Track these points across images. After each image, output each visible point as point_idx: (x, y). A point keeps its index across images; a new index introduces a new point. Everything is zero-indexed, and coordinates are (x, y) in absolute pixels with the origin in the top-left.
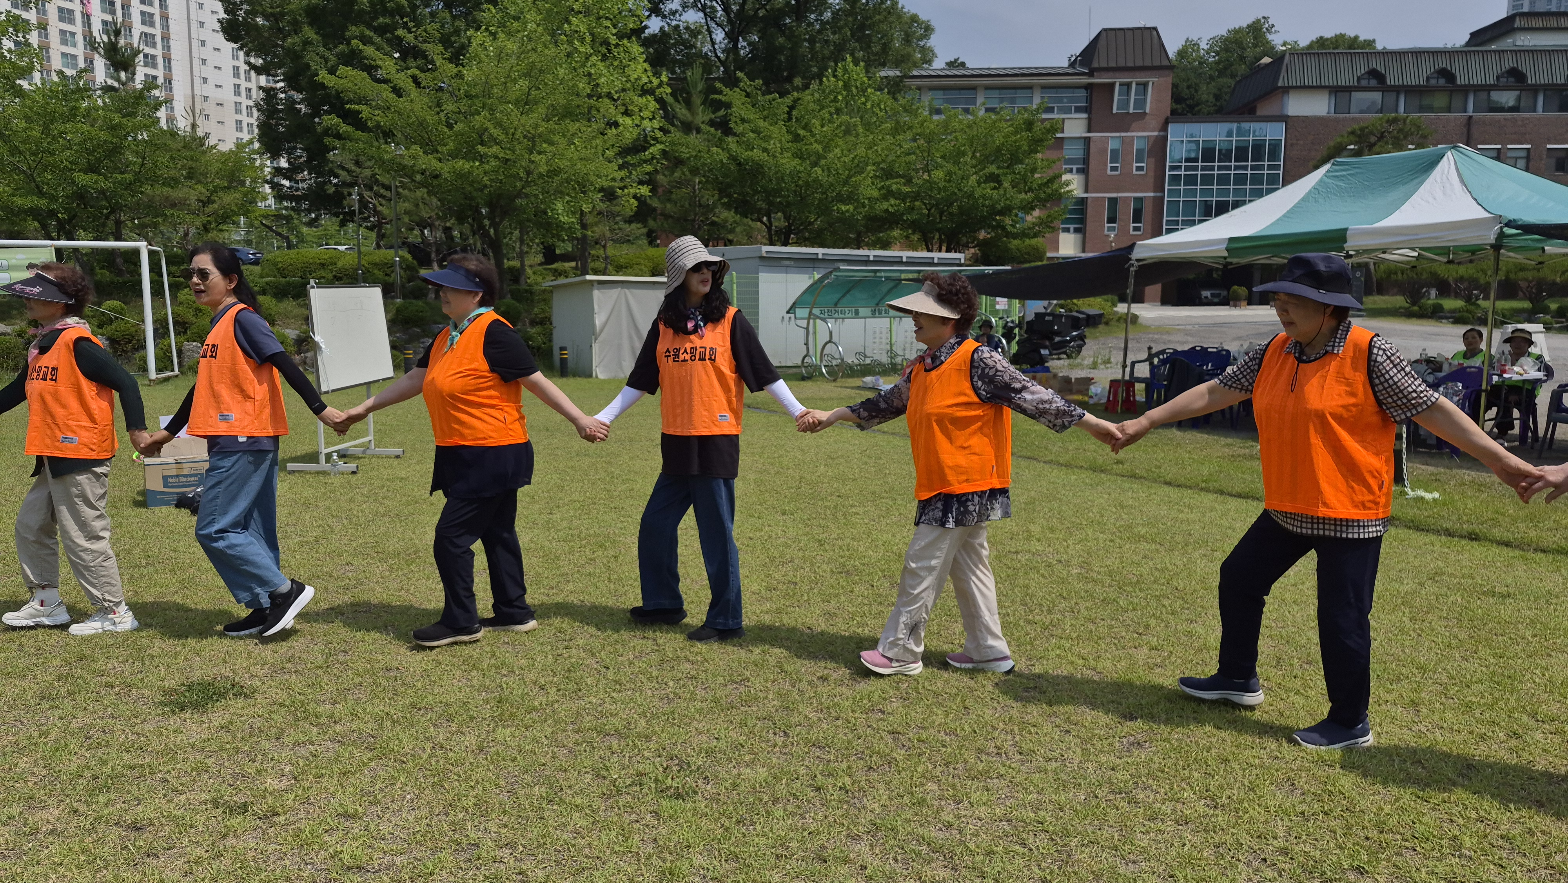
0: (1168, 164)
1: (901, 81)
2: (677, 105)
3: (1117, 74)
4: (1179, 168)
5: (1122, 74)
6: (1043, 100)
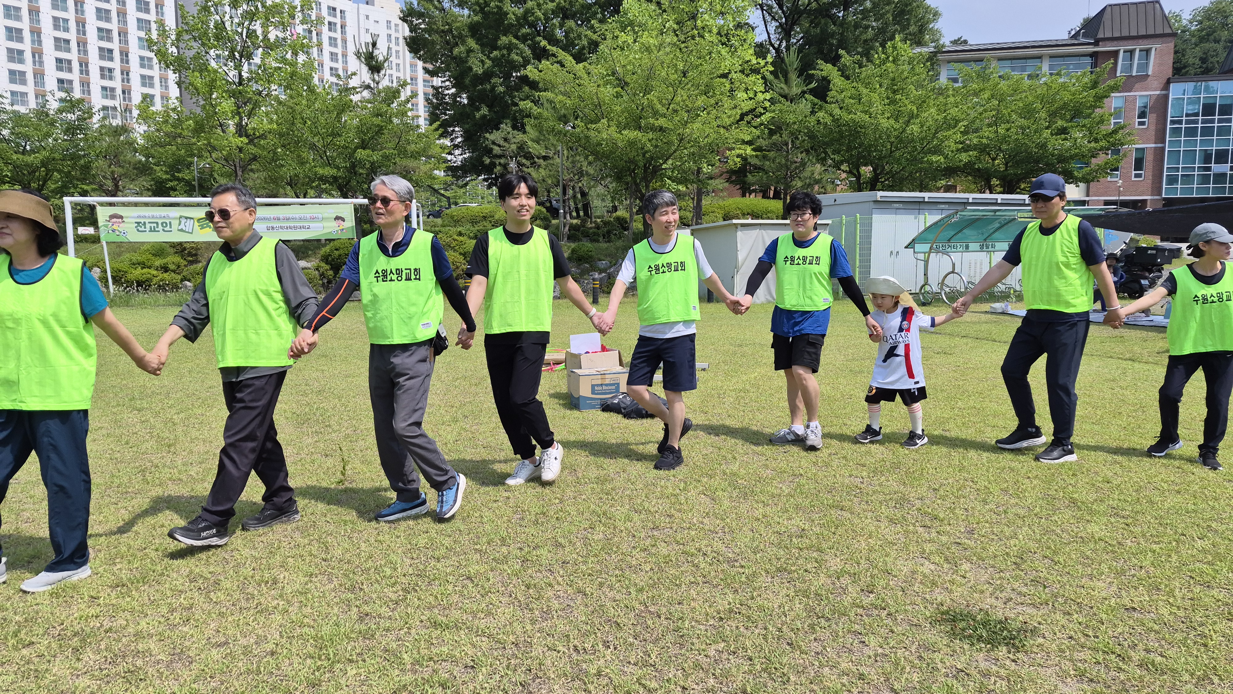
0: (1169, 119)
1: (935, 56)
2: (776, 81)
3: (1121, 43)
4: (1180, 122)
5: (1126, 42)
6: (1051, 67)
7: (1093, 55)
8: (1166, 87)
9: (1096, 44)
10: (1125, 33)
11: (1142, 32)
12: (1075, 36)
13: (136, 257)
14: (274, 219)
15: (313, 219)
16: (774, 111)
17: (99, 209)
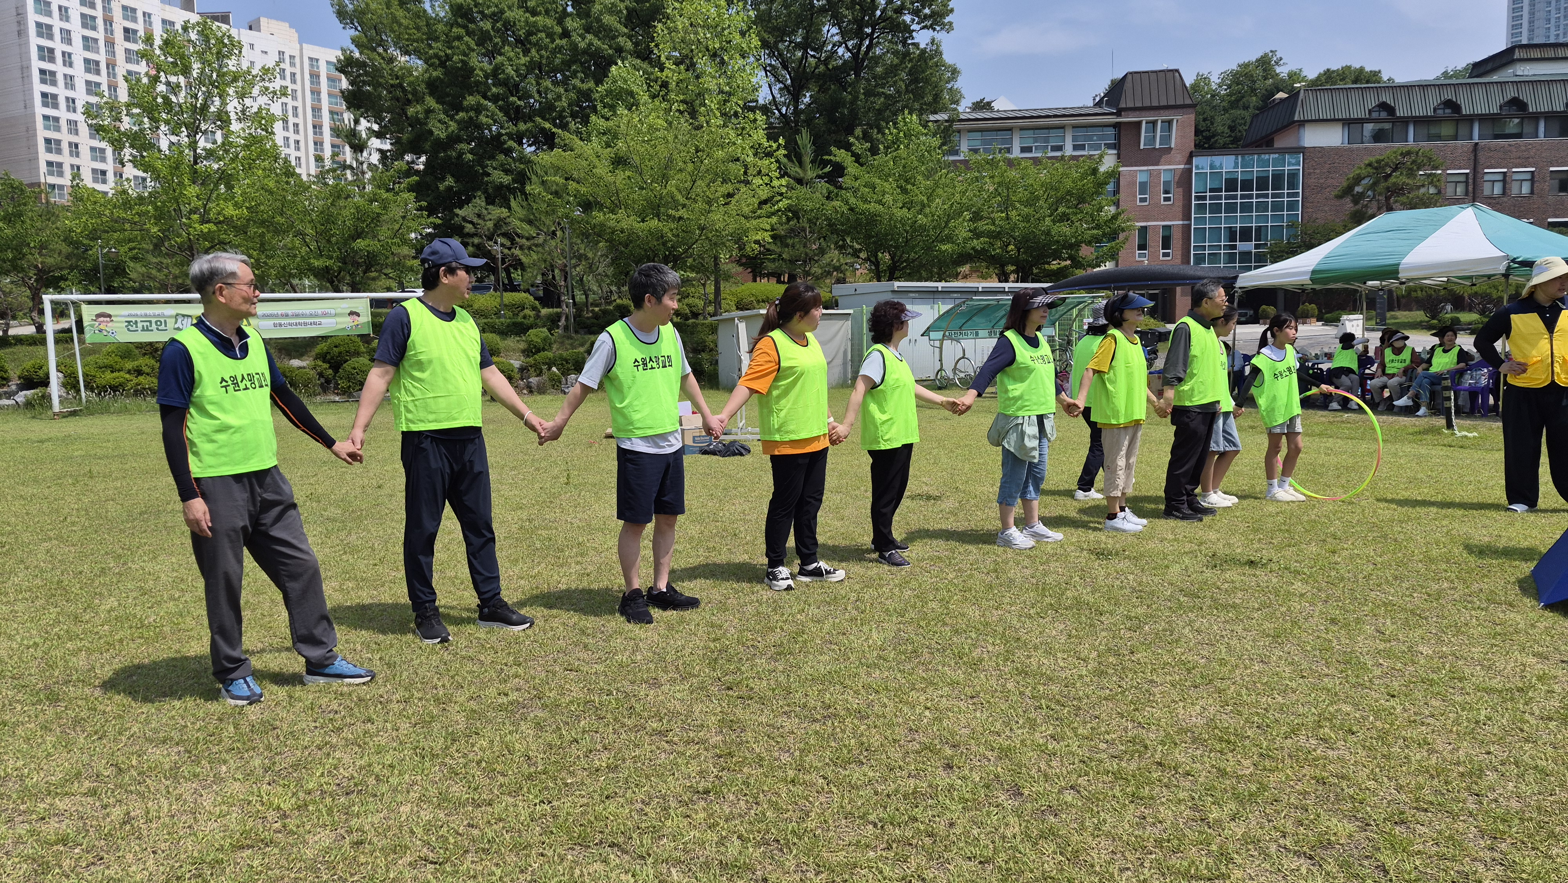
0: (1193, 195)
2: (789, 164)
3: (1143, 113)
4: (1204, 198)
5: (1148, 113)
6: (1074, 139)
7: (1116, 126)
8: (1189, 161)
9: (1118, 114)
10: (1147, 103)
11: (1163, 103)
12: (1098, 104)
13: (102, 360)
14: (282, 315)
15: (325, 315)
16: (790, 198)
17: (85, 308)
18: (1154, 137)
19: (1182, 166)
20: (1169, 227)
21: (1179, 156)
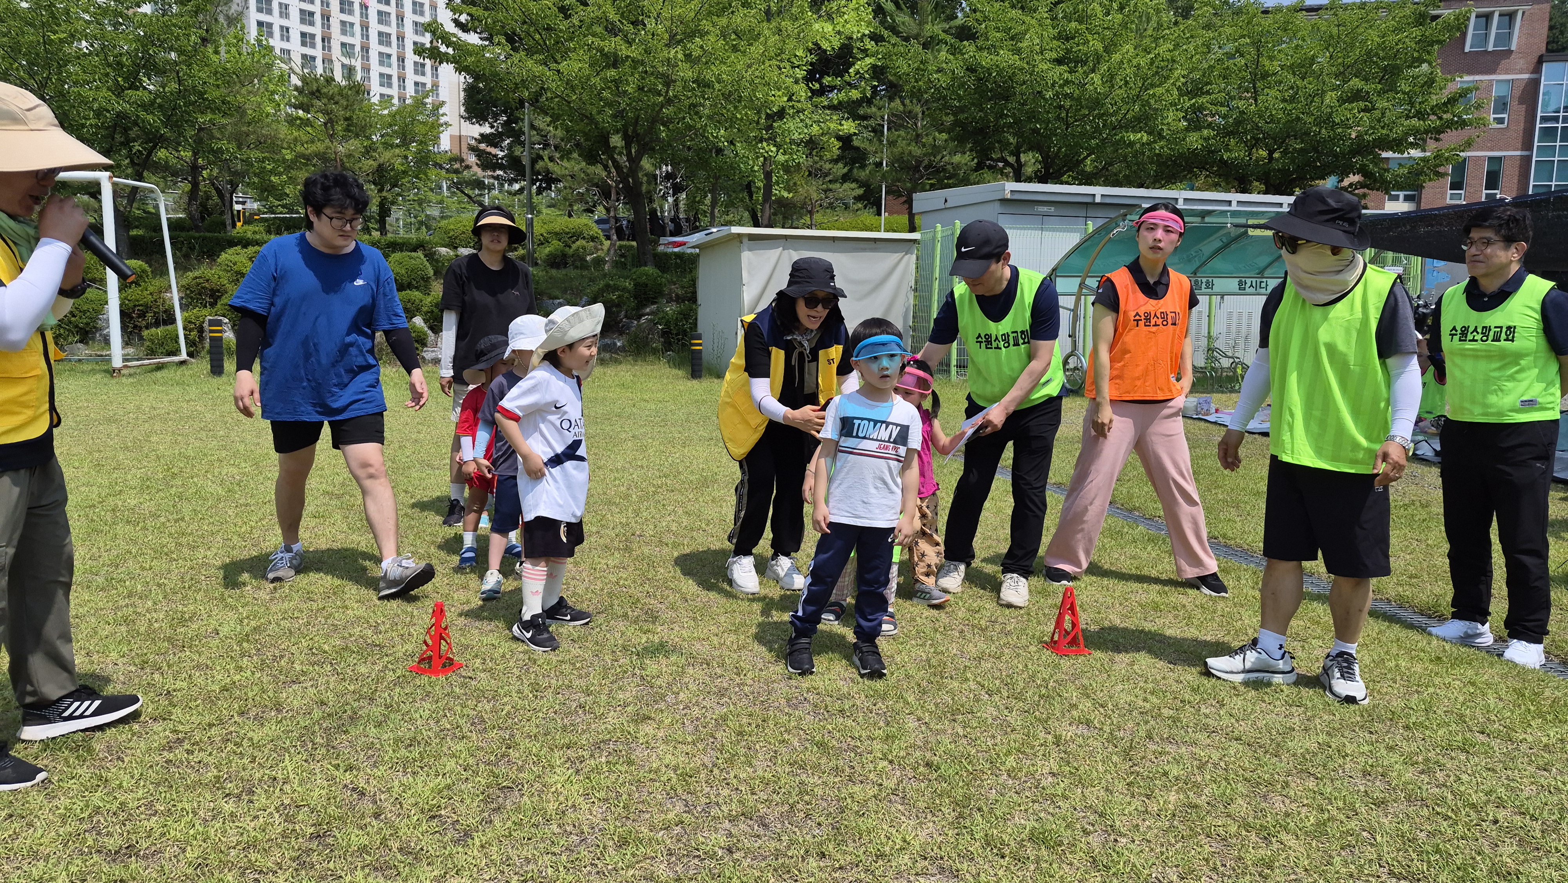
0: (1539, 114)
2: (899, 13)
4: (1555, 119)
5: (1480, 3)
8: (1537, 69)
18: (1486, 36)
19: (1526, 76)
20: (1499, 159)
21: (1522, 61)
